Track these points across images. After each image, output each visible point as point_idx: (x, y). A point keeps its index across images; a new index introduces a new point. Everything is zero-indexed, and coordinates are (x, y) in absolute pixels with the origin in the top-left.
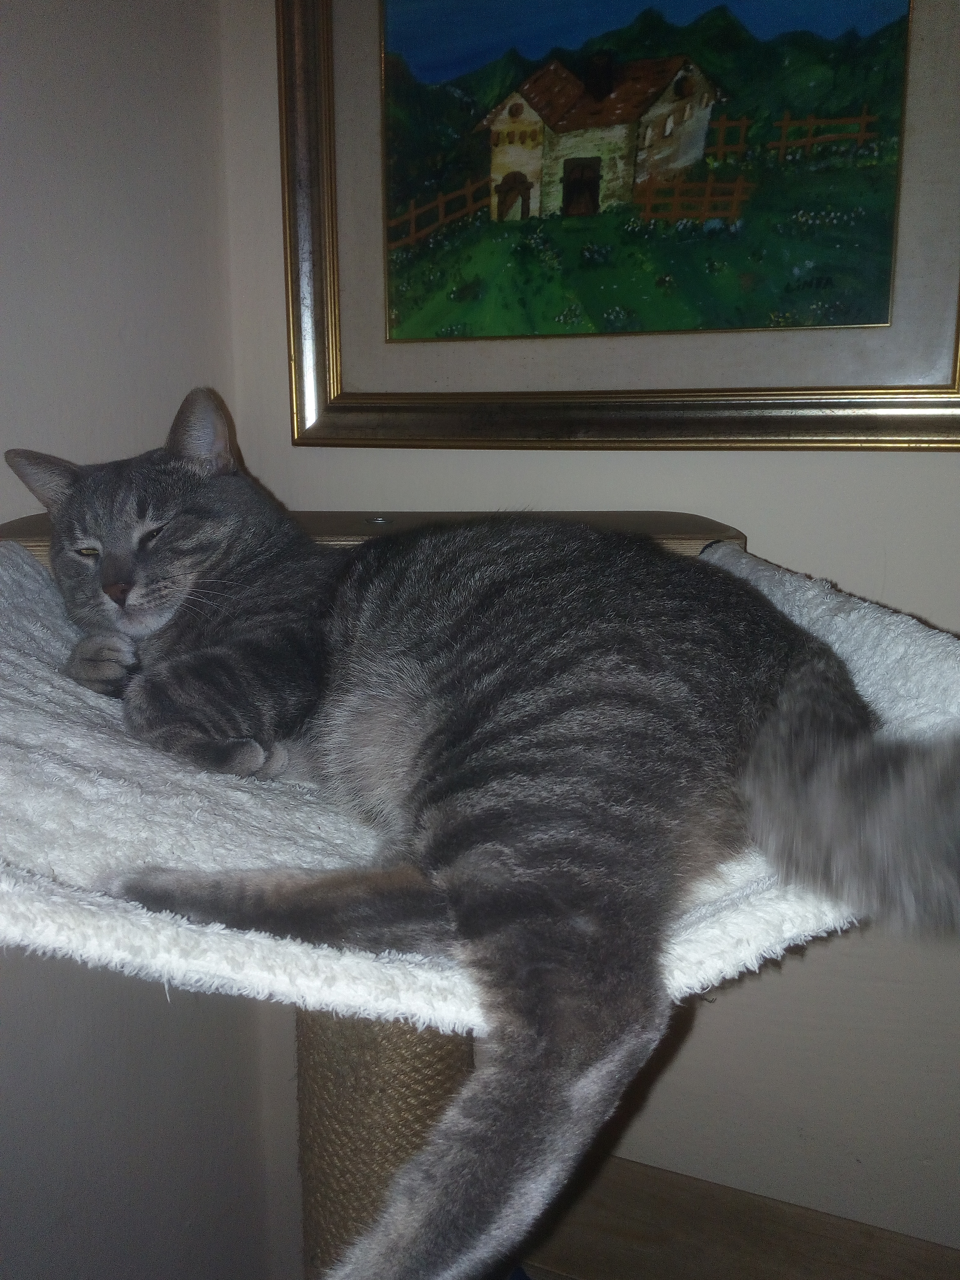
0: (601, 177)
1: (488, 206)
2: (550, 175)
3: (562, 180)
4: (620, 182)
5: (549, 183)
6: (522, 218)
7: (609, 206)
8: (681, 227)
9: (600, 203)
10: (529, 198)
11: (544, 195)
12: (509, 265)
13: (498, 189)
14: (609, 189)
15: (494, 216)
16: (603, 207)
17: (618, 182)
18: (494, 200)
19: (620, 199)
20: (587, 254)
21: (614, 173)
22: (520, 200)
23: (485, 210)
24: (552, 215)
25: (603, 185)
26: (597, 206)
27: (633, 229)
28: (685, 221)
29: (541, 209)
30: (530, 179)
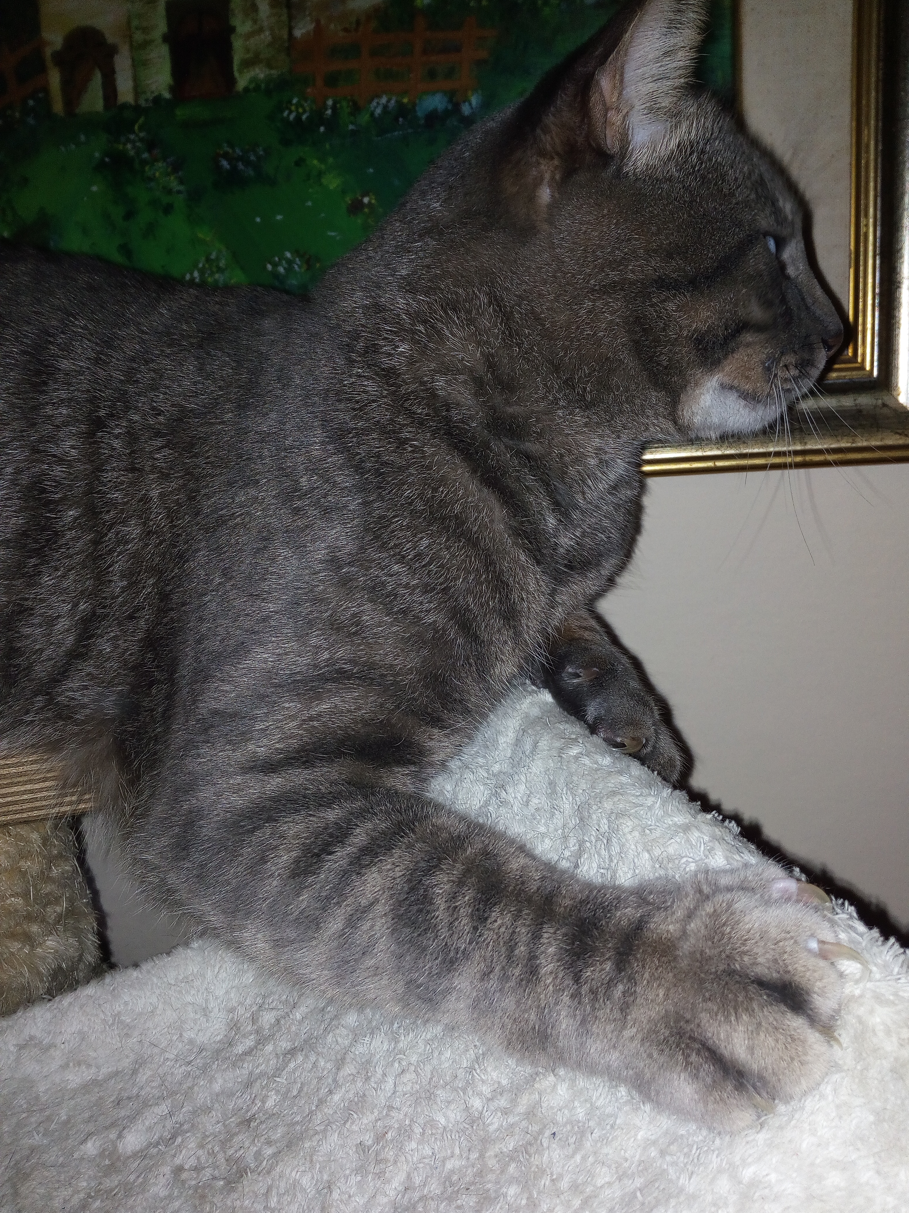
0: (232, 30)
1: (46, 89)
2: (145, 30)
3: (166, 39)
4: (266, 36)
5: (146, 44)
6: (107, 107)
7: (253, 80)
8: (378, 111)
9: (236, 74)
10: (113, 72)
11: (138, 65)
12: (94, 188)
13: (59, 59)
14: (248, 50)
15: (58, 107)
16: (242, 82)
17: (262, 36)
18: (55, 78)
19: (269, 66)
20: (225, 163)
21: (255, 21)
22: (97, 79)
23: (40, 95)
24: (157, 100)
25: (238, 44)
26: (232, 81)
27: (298, 118)
28: (384, 100)
29: (137, 90)
30: (111, 38)
